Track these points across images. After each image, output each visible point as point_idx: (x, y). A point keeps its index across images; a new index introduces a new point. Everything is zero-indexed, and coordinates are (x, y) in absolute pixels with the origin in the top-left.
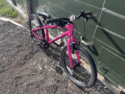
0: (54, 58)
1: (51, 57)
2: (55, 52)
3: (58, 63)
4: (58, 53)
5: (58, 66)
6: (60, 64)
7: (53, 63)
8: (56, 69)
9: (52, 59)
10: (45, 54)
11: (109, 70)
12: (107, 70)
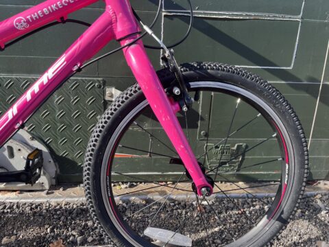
11: (247, 147)
12: (242, 152)
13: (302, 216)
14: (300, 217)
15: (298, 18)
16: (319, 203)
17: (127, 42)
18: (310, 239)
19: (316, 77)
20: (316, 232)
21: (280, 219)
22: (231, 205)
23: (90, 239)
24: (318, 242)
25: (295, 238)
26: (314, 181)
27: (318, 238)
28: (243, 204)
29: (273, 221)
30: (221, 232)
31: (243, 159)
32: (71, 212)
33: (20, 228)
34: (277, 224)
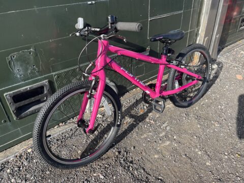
7: (152, 122)
15: (182, 11)
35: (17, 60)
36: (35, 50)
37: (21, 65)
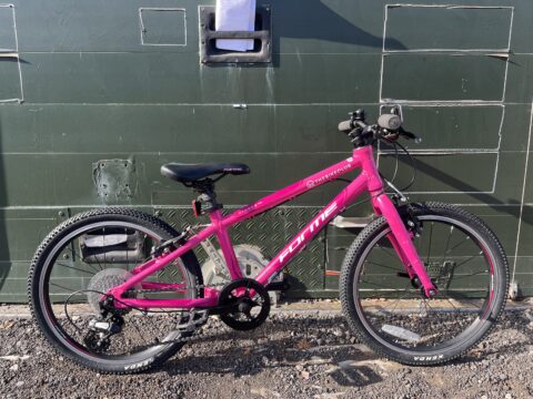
0: (285, 361)
1: (271, 367)
2: (255, 340)
3: (319, 365)
4: (272, 337)
5: (332, 369)
6: (330, 360)
7: (306, 375)
8: (345, 383)
9: (282, 365)
10: (229, 376)
11: (455, 264)
12: (450, 269)
13: (512, 325)
14: (509, 327)
15: (496, 151)
16: (528, 315)
17: (377, 193)
18: (518, 343)
19: (516, 198)
20: (523, 338)
21: (490, 319)
22: (444, 317)
23: (327, 341)
24: (526, 346)
25: (505, 343)
26: (524, 298)
27: (526, 343)
28: (456, 317)
29: (484, 321)
30: (439, 338)
31: (452, 276)
32: (304, 321)
33: (268, 333)
34: (488, 323)
35: (105, 171)
36: (134, 162)
37: (109, 180)
